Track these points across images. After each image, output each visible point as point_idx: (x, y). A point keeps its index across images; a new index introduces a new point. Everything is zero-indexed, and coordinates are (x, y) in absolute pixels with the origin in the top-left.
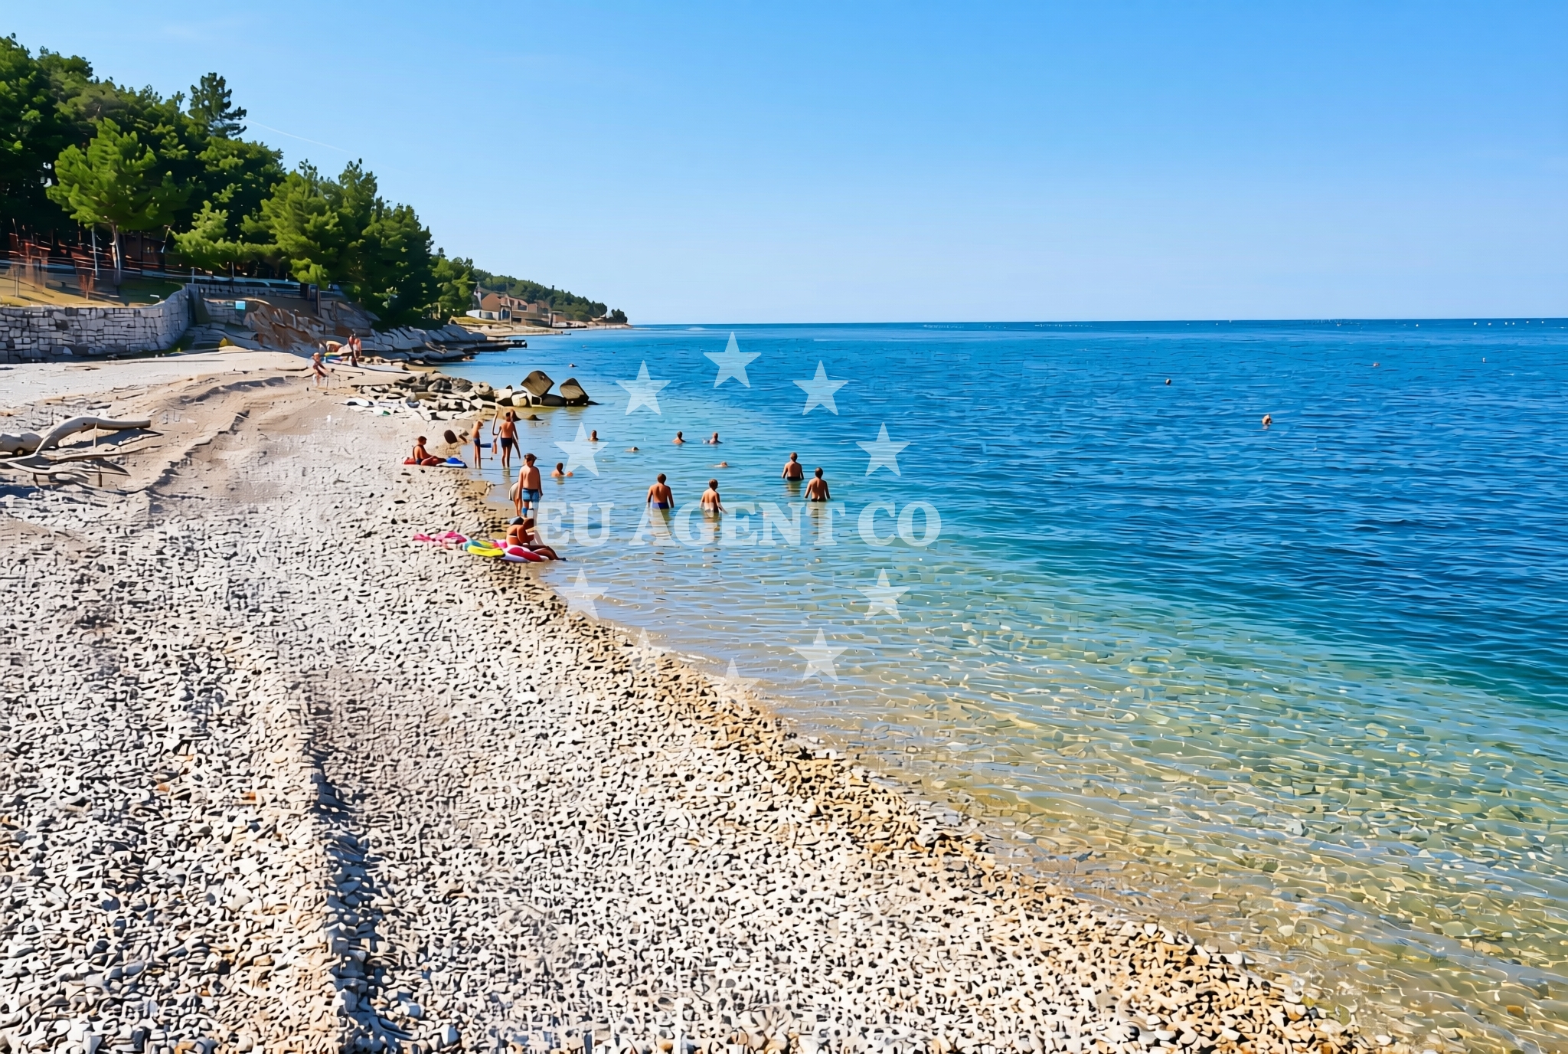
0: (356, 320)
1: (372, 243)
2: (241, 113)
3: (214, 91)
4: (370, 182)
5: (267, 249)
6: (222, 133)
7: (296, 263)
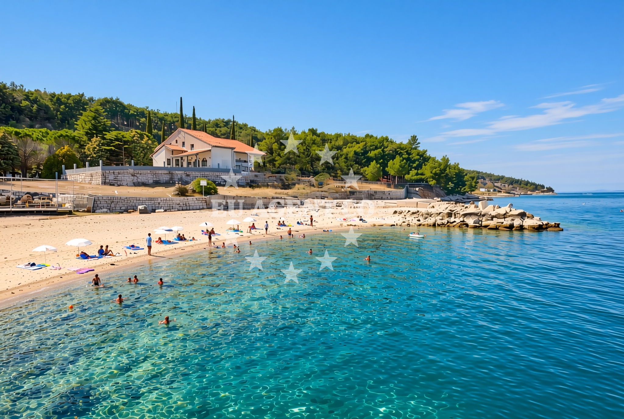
0: (442, 193)
1: (447, 175)
2: (419, 143)
3: (414, 139)
4: (448, 160)
5: (423, 177)
6: (415, 148)
7: (428, 180)
